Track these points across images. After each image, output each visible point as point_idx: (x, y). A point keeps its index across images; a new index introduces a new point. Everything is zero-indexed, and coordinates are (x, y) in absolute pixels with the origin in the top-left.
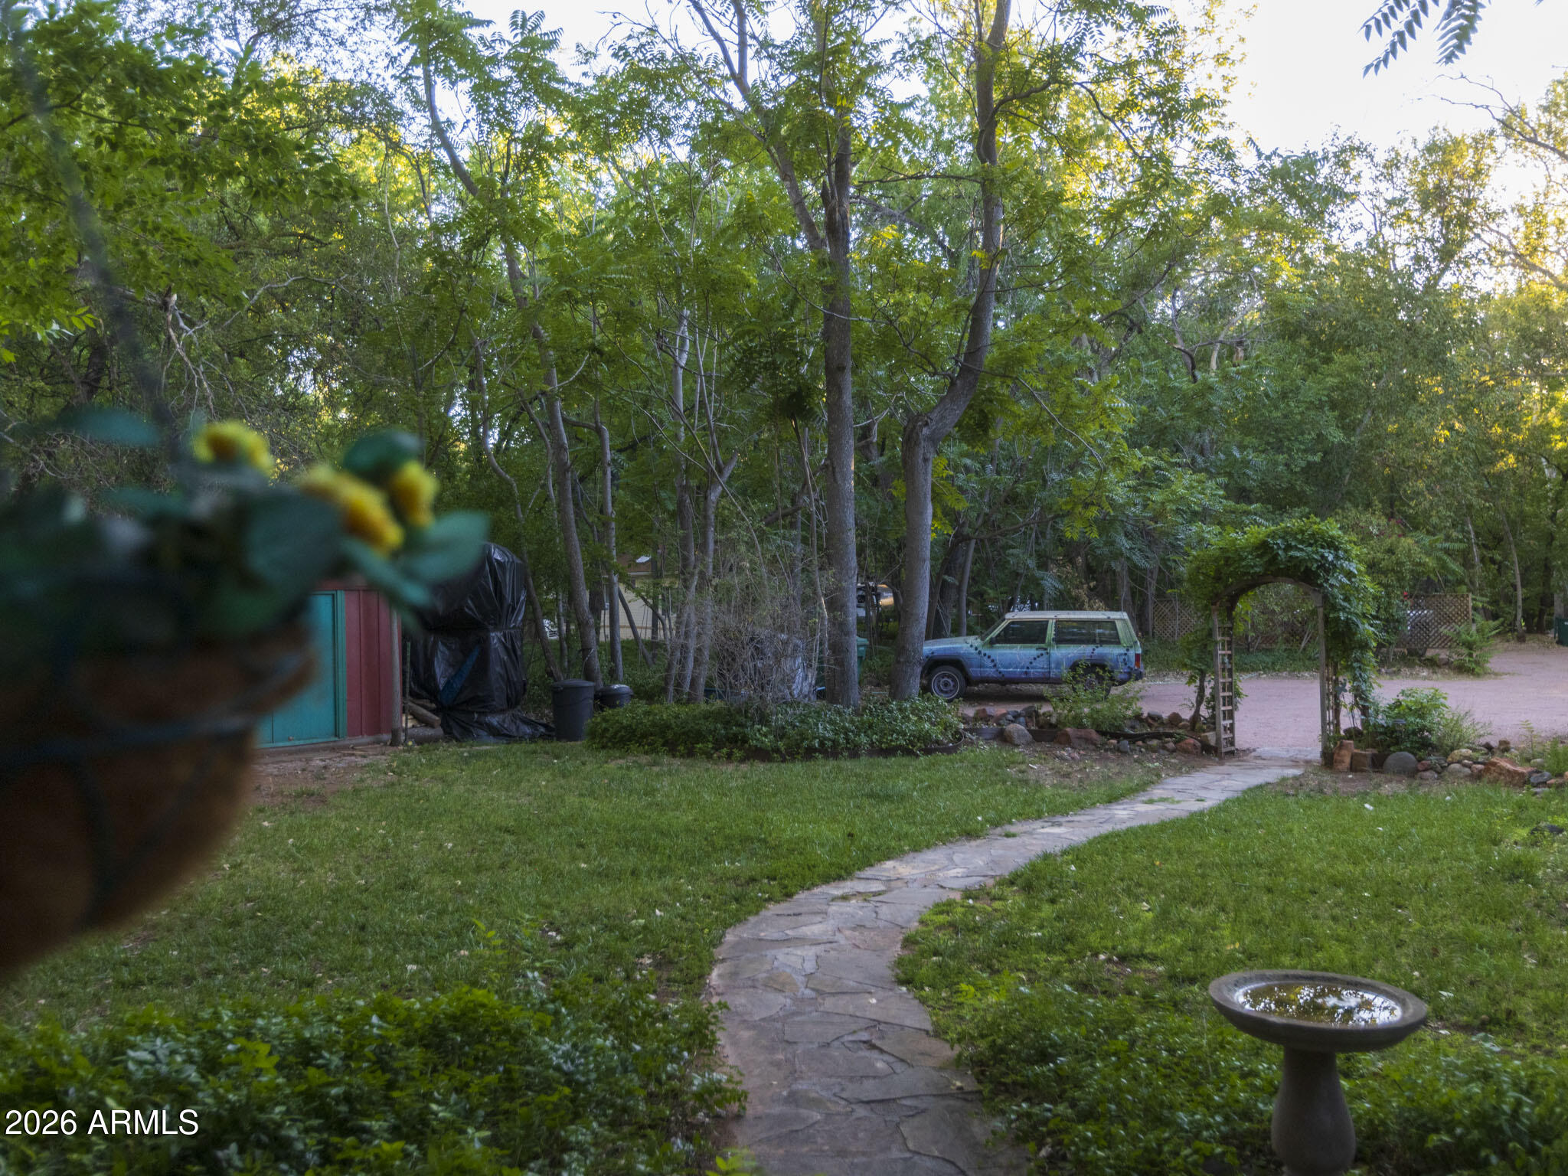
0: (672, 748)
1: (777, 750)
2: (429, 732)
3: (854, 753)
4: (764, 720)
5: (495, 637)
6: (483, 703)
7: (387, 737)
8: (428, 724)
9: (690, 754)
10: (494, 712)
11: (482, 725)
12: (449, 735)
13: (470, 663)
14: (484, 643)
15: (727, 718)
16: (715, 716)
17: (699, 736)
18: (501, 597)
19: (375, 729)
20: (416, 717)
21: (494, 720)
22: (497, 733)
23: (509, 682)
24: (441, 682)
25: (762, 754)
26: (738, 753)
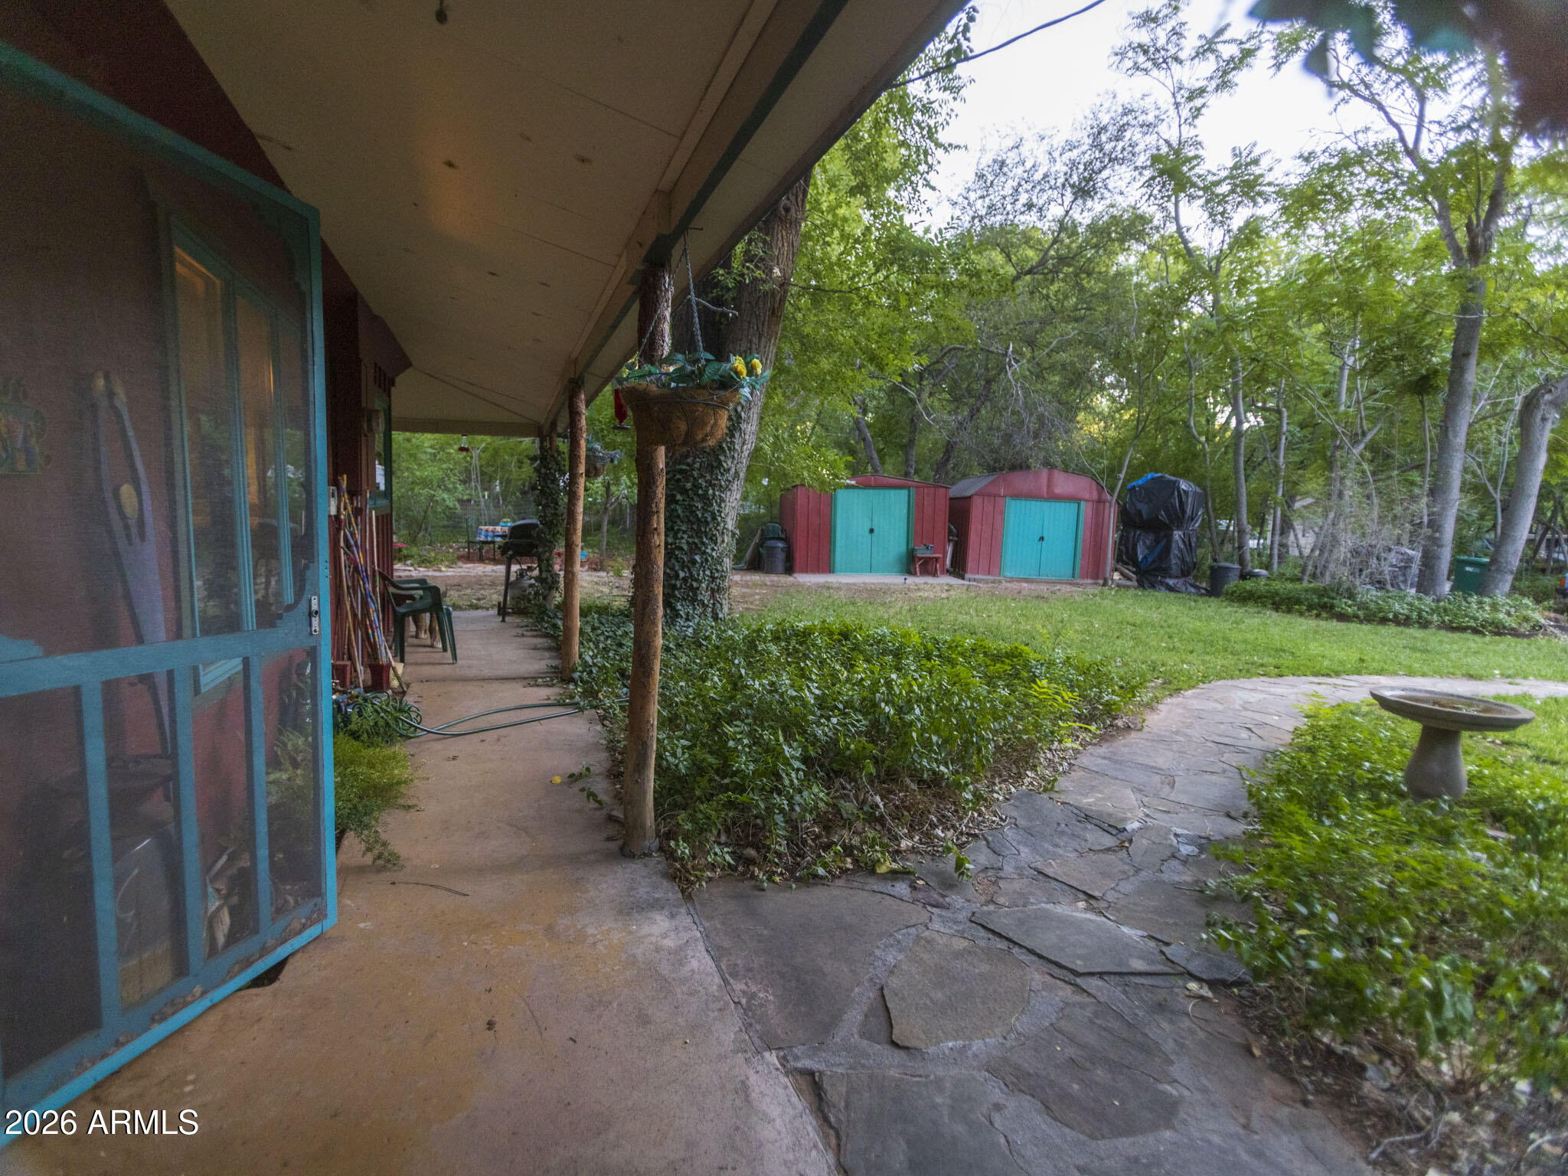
0: (1276, 607)
1: (1357, 617)
2: (1129, 583)
3: (1424, 624)
4: (1351, 596)
5: (1177, 535)
6: (1166, 572)
7: (1101, 582)
8: (1129, 579)
9: (1289, 611)
10: (1171, 577)
11: (1162, 583)
12: (1141, 585)
13: (1159, 547)
14: (1169, 538)
15: (1322, 593)
16: (1315, 591)
17: (1298, 602)
18: (1183, 512)
19: (1096, 576)
20: (1122, 574)
21: (1171, 582)
22: (1171, 589)
23: (1183, 561)
24: (1140, 557)
25: (1342, 617)
26: (1324, 615)
